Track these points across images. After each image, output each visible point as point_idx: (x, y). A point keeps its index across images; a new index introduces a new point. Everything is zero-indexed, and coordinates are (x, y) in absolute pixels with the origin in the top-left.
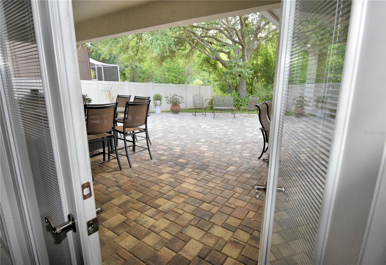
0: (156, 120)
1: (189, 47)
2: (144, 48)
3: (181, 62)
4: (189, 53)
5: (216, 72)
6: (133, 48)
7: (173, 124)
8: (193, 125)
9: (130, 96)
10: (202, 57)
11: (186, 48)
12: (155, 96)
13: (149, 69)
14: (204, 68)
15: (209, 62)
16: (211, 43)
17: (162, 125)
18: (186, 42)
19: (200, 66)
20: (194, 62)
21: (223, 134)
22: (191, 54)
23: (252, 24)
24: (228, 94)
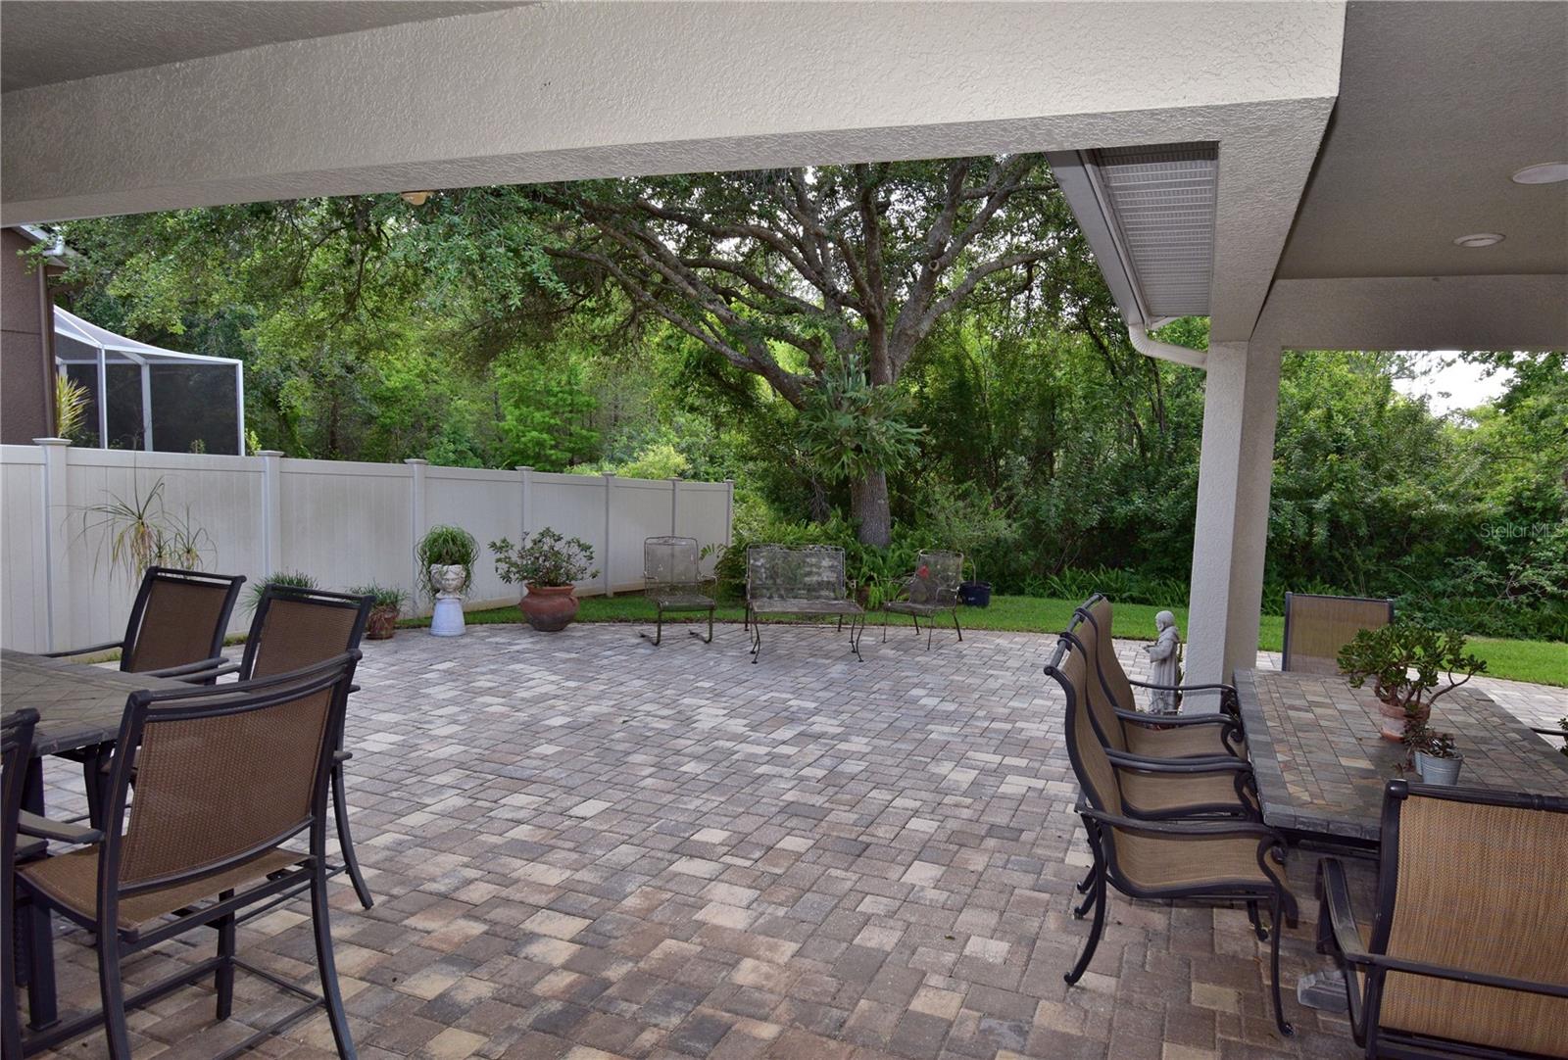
0: (429, 684)
1: (621, 305)
2: (387, 289)
3: (584, 366)
4: (624, 326)
5: (746, 421)
6: (327, 280)
7: (534, 711)
8: (648, 714)
9: (238, 581)
10: (686, 351)
11: (607, 305)
12: (435, 540)
13: (422, 387)
14: (690, 400)
15: (714, 374)
16: (728, 294)
17: (463, 718)
18: (611, 279)
19: (674, 388)
20: (647, 369)
21: (820, 773)
22: (632, 332)
23: (900, 232)
24: (807, 525)
